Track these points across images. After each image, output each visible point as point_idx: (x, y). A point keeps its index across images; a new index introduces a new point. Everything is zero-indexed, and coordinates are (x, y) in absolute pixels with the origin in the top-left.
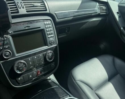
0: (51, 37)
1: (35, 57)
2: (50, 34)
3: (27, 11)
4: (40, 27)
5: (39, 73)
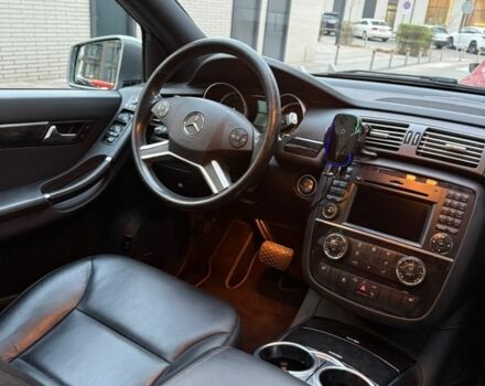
0: (447, 232)
1: (374, 249)
3: (418, 153)
4: (427, 195)
5: (363, 288)
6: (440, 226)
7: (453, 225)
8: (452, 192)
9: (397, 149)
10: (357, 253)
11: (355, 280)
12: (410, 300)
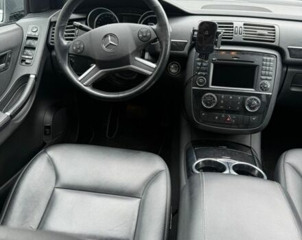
0: (266, 79)
1: (231, 97)
2: (265, 75)
3: (244, 39)
4: (253, 62)
5: (228, 119)
6: (263, 77)
7: (268, 76)
8: (265, 58)
9: (232, 38)
10: (222, 102)
11: (223, 116)
12: (254, 119)
